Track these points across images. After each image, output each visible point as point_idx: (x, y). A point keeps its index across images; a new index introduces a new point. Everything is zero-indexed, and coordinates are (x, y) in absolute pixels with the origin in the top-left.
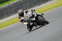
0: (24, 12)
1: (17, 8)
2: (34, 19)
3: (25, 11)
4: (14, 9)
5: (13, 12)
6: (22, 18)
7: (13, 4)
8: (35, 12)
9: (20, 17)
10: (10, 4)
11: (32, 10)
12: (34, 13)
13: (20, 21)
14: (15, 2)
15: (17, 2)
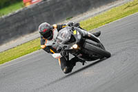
0: (54, 28)
1: (19, 24)
2: (75, 46)
3: (55, 26)
4: (14, 26)
5: (10, 34)
6: (48, 43)
7: (11, 16)
8: (77, 30)
9: (44, 41)
10: (5, 15)
11: (72, 24)
12: (75, 32)
13: (44, 49)
14: (17, 11)
15: (20, 12)
